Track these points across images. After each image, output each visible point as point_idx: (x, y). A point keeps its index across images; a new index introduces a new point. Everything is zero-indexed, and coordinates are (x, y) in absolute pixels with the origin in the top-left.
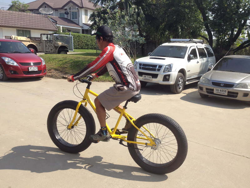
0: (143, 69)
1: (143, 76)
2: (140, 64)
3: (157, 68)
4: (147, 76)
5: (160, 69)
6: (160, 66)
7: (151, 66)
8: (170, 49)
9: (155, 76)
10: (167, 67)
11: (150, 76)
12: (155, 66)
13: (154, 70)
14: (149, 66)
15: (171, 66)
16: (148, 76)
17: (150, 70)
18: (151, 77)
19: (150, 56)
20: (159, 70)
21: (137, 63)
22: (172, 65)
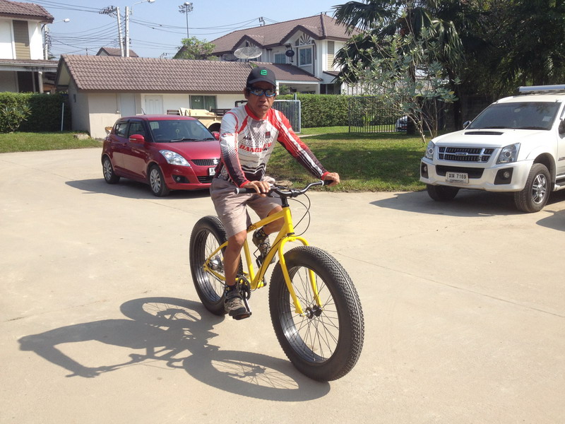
0: (448, 158)
1: (448, 174)
2: (442, 149)
3: (482, 153)
4: (456, 174)
5: (489, 157)
6: (490, 151)
7: (467, 152)
8: (517, 110)
9: (477, 173)
10: (505, 151)
11: (464, 174)
12: (478, 150)
13: (475, 159)
14: (462, 151)
15: (515, 148)
16: (459, 174)
17: (465, 160)
18: (467, 175)
19: (468, 128)
20: (485, 159)
21: (434, 146)
22: (517, 147)
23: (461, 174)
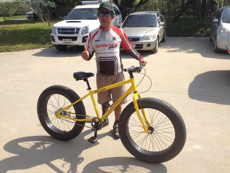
0: (62, 33)
1: (64, 40)
2: (59, 29)
3: (75, 31)
5: (78, 32)
6: (78, 29)
8: (84, 12)
9: (75, 39)
10: (84, 29)
11: (70, 39)
12: (73, 29)
13: (73, 33)
14: (67, 30)
15: (87, 28)
16: (68, 39)
17: (69, 34)
18: (71, 40)
19: (66, 19)
20: (77, 33)
21: (55, 28)
23: (69, 39)
